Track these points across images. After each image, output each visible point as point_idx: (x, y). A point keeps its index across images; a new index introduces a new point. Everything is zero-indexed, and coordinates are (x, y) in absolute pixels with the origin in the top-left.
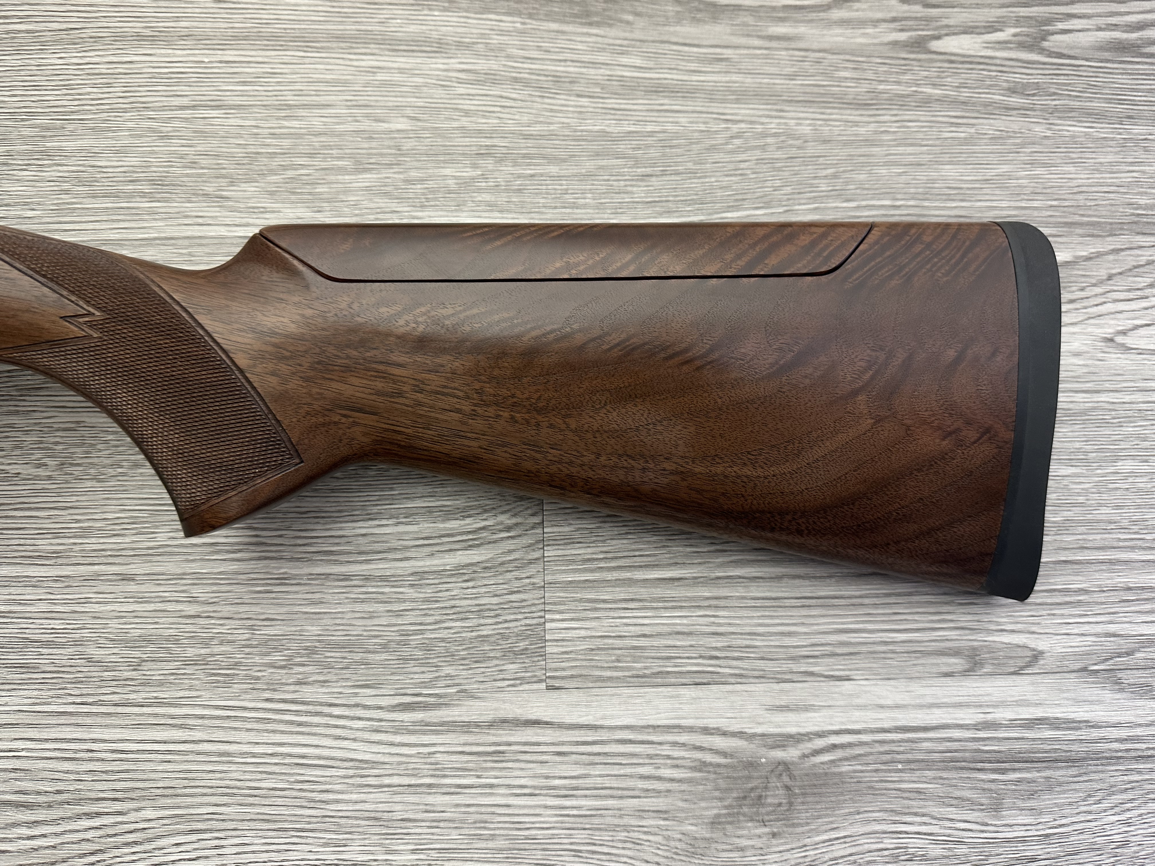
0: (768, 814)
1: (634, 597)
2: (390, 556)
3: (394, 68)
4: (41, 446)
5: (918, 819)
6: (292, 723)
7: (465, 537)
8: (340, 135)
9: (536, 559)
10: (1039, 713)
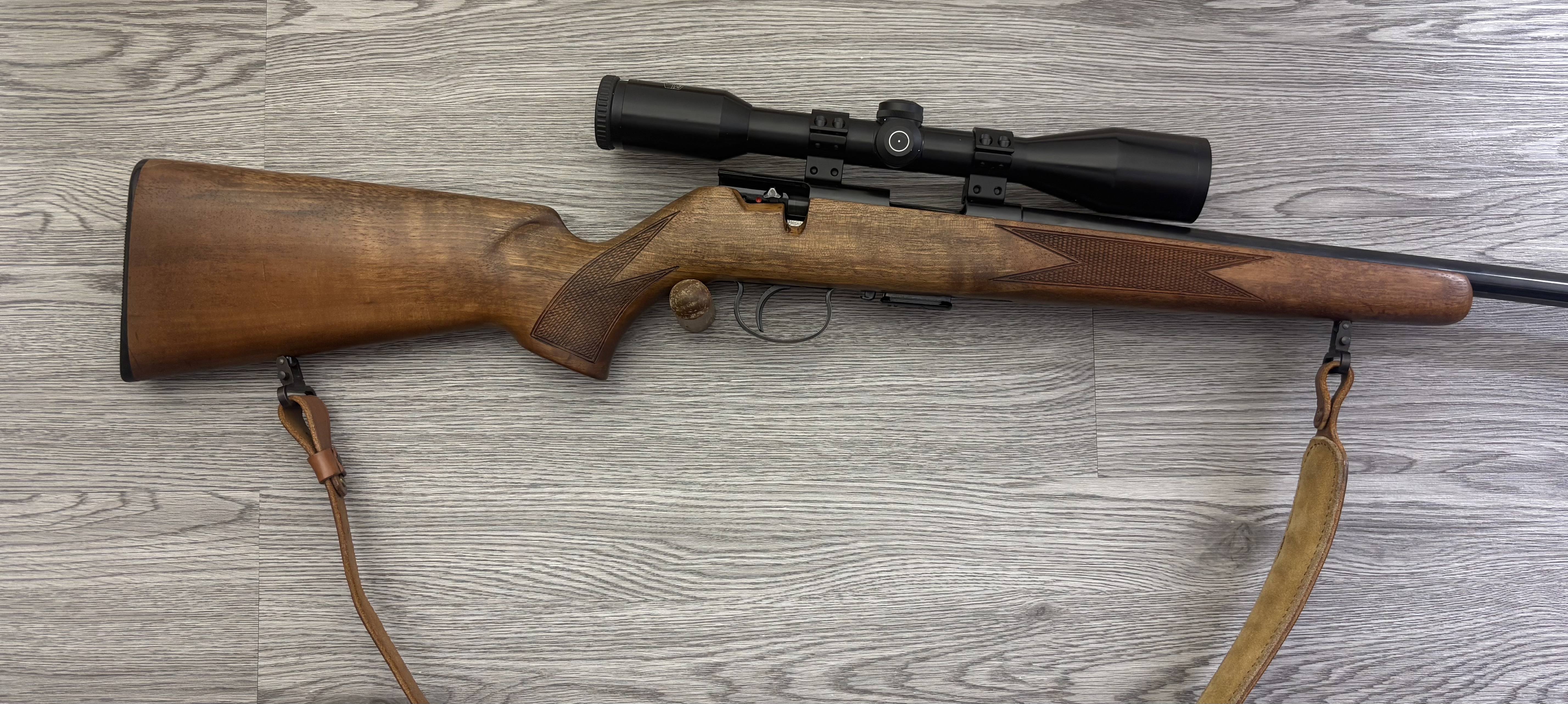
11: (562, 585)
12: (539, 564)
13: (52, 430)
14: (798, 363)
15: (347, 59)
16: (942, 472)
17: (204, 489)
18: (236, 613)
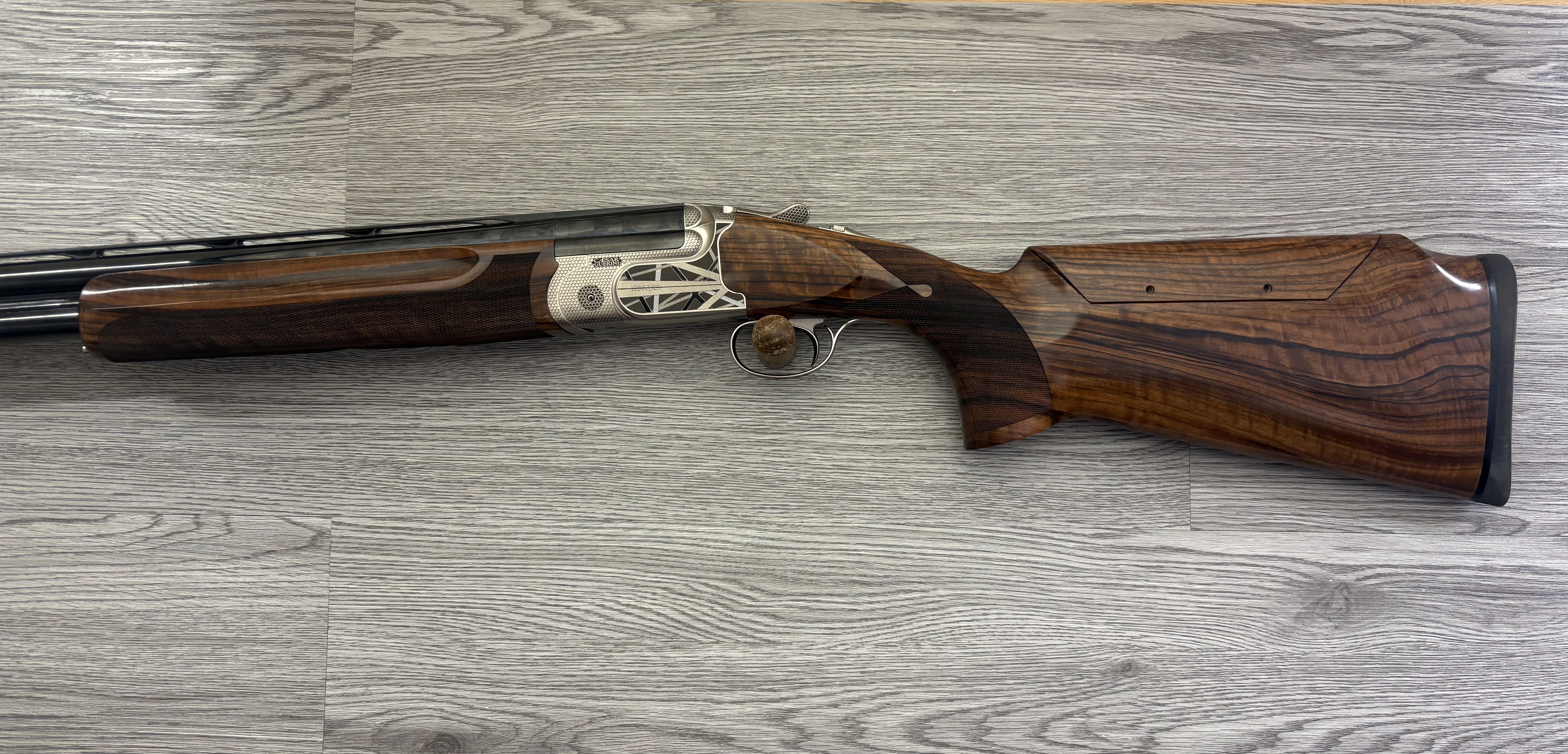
0: (1332, 614)
3: (1085, 97)
4: (861, 363)
5: (1434, 625)
6: (1026, 542)
8: (1050, 148)
10: (1525, 562)
11: (633, 623)
12: (611, 601)
13: (130, 450)
14: (880, 403)
15: (432, 84)
16: (1028, 520)
17: (276, 514)
18: (305, 641)
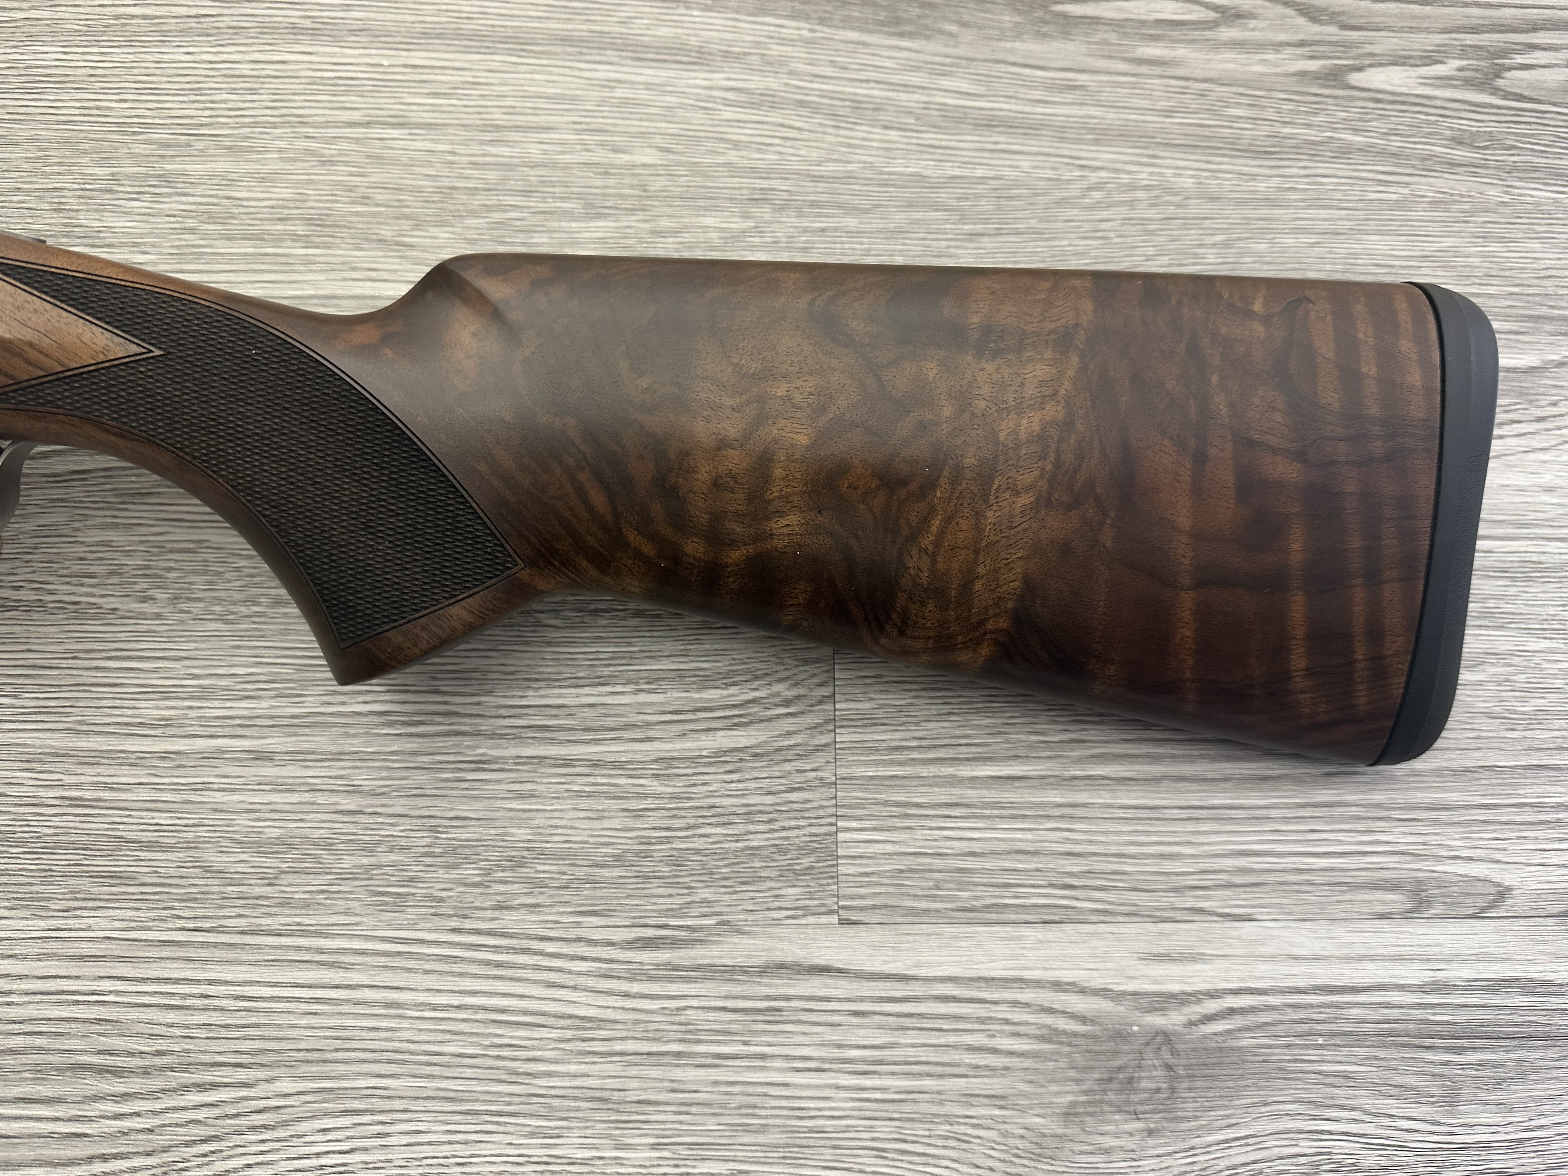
0: (1142, 1102)
1: (958, 801)
2: (626, 735)
3: (639, 83)
4: (148, 572)
6: (487, 963)
7: (728, 713)
8: (567, 167)
9: (825, 745)
